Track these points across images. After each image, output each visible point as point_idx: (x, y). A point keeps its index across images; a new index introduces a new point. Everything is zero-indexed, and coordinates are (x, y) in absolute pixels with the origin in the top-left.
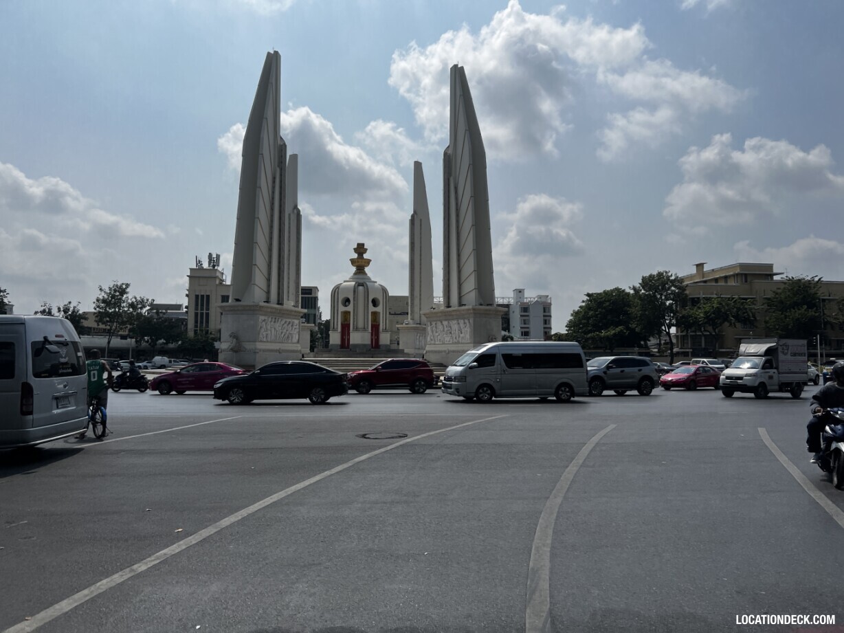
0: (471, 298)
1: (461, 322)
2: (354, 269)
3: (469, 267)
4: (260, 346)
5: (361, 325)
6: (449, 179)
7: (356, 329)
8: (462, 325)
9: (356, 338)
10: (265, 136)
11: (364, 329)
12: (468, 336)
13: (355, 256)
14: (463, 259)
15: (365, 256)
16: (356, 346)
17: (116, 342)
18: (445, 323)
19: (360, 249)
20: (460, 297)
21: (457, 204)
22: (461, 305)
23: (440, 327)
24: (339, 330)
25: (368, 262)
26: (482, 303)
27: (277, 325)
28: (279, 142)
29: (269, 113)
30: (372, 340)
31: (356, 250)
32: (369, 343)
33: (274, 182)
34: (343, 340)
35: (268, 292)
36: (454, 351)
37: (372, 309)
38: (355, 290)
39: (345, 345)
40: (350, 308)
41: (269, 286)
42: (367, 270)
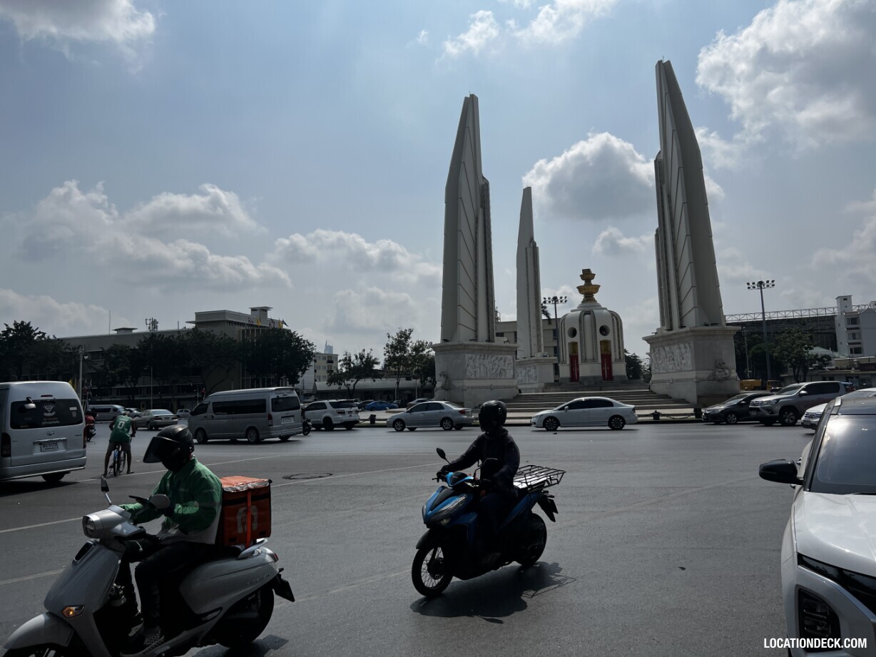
0: (691, 320)
1: (682, 346)
2: (581, 297)
3: (688, 282)
4: (467, 383)
5: (589, 356)
6: (661, 188)
7: (585, 360)
8: (683, 350)
9: (586, 370)
10: (463, 180)
11: (594, 360)
12: (689, 362)
13: (582, 283)
14: (682, 273)
15: (593, 282)
16: (585, 378)
17: (404, 383)
18: (667, 349)
19: (587, 275)
20: (681, 318)
21: (671, 214)
22: (682, 326)
23: (663, 353)
24: (568, 362)
25: (597, 288)
26: (708, 322)
27: (486, 362)
28: (481, 182)
29: (467, 157)
30: (603, 371)
31: (583, 277)
32: (601, 374)
33: (477, 222)
34: (572, 372)
35: (476, 331)
36: (677, 381)
37: (600, 337)
38: (581, 319)
39: (574, 376)
40: (577, 339)
41: (476, 324)
42: (596, 296)
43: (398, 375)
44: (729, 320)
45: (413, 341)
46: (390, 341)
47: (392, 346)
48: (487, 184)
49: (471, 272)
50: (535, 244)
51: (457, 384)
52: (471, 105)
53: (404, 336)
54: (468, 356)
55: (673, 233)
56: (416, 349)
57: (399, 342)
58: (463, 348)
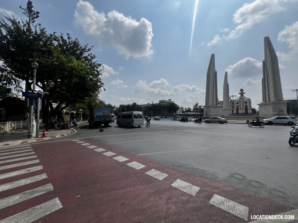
2: (240, 95)
4: (211, 114)
5: (242, 108)
7: (241, 109)
8: (269, 107)
9: (240, 111)
11: (243, 109)
12: (271, 110)
13: (240, 92)
14: (270, 88)
15: (243, 92)
16: (240, 113)
17: (197, 113)
18: (264, 107)
19: (242, 90)
20: (269, 99)
21: (267, 74)
22: (269, 101)
24: (236, 110)
27: (215, 109)
30: (245, 112)
32: (244, 112)
34: (237, 112)
35: (213, 103)
36: (267, 114)
37: (245, 104)
38: (240, 100)
40: (238, 104)
42: (244, 95)
43: (196, 112)
44: (285, 100)
45: (199, 105)
46: (194, 105)
48: (216, 72)
49: (212, 91)
50: (228, 84)
51: (208, 114)
52: (213, 56)
53: (197, 104)
54: (211, 108)
55: (267, 79)
56: (199, 107)
57: (196, 105)
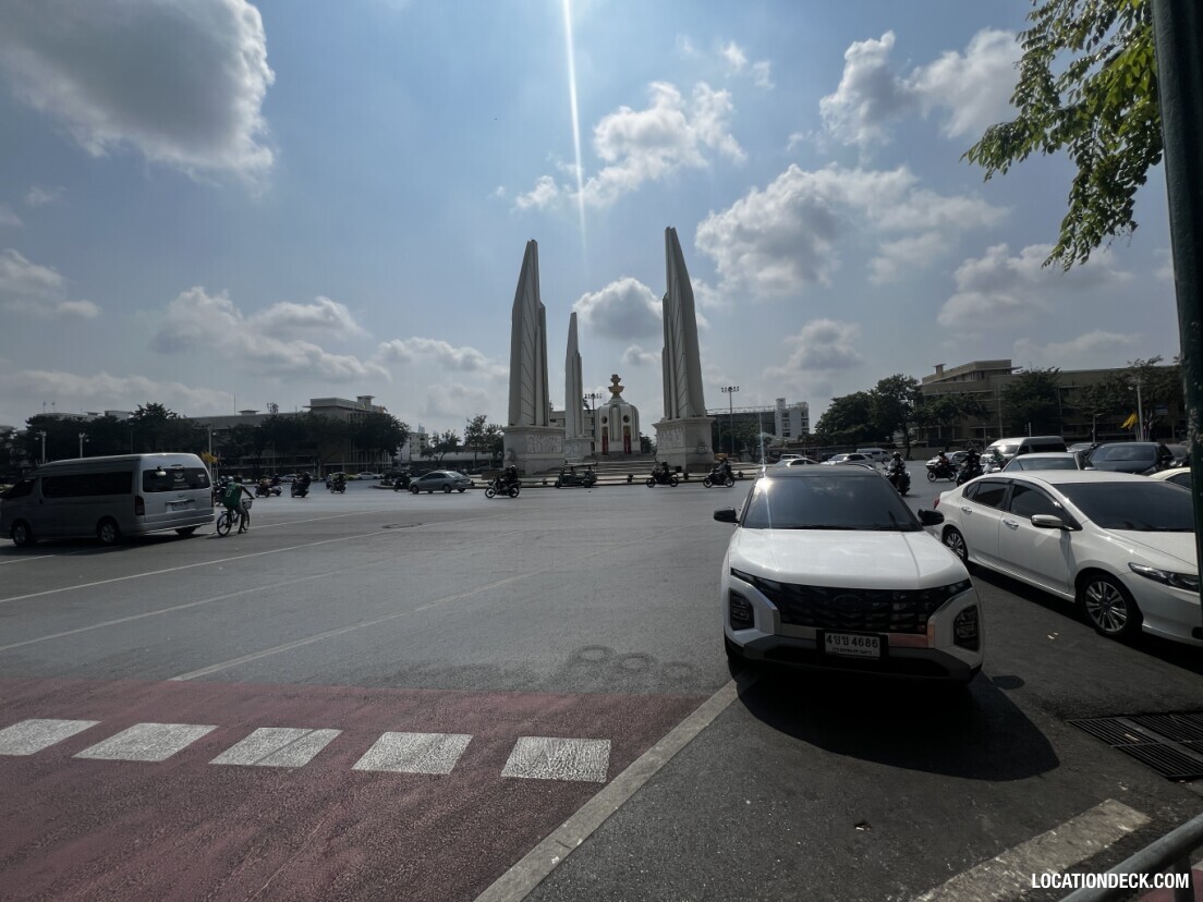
0: (684, 413)
1: (678, 430)
2: (611, 395)
3: (682, 387)
4: (528, 456)
5: (616, 437)
7: (613, 440)
8: (678, 433)
9: (614, 447)
10: (526, 304)
11: (619, 440)
12: (682, 442)
13: (612, 384)
14: (679, 379)
15: (620, 384)
16: (613, 452)
17: (480, 456)
18: (668, 432)
19: (615, 379)
20: (678, 411)
21: (673, 338)
22: (678, 417)
23: (665, 435)
24: (601, 441)
25: (622, 388)
26: (695, 414)
27: (542, 441)
28: (540, 307)
29: (529, 288)
30: (625, 447)
31: (612, 380)
32: (623, 450)
33: (536, 335)
34: (604, 449)
35: (535, 417)
36: (674, 454)
37: (624, 424)
38: (610, 411)
39: (605, 452)
40: (607, 425)
41: (535, 413)
42: (621, 394)
43: (475, 450)
44: (710, 413)
45: (487, 424)
46: (470, 425)
47: (471, 428)
48: (544, 308)
49: (531, 372)
50: (578, 353)
51: (520, 457)
52: (532, 248)
53: (481, 420)
54: (528, 436)
55: (674, 351)
56: (489, 430)
57: (477, 425)
58: (526, 430)
